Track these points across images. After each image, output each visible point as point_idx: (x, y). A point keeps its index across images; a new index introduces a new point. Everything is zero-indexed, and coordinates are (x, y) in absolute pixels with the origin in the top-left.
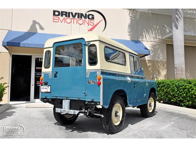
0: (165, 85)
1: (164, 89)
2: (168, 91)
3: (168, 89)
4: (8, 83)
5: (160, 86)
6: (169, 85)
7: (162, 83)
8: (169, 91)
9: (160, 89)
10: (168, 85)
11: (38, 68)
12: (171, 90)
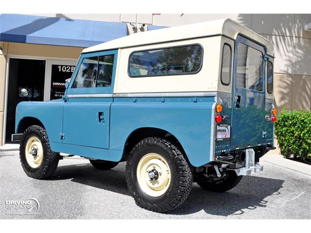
0: (296, 123)
1: (293, 131)
2: (302, 135)
3: (303, 130)
4: (2, 110)
5: (286, 123)
6: (305, 123)
7: (290, 118)
8: (304, 135)
9: (288, 130)
10: (302, 123)
11: (56, 84)
12: (308, 132)
